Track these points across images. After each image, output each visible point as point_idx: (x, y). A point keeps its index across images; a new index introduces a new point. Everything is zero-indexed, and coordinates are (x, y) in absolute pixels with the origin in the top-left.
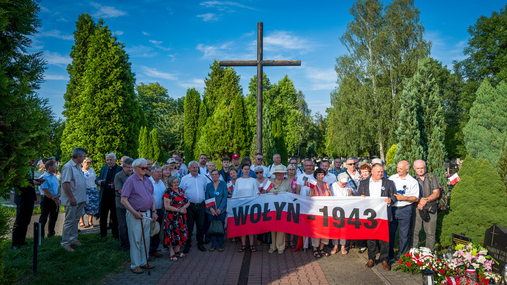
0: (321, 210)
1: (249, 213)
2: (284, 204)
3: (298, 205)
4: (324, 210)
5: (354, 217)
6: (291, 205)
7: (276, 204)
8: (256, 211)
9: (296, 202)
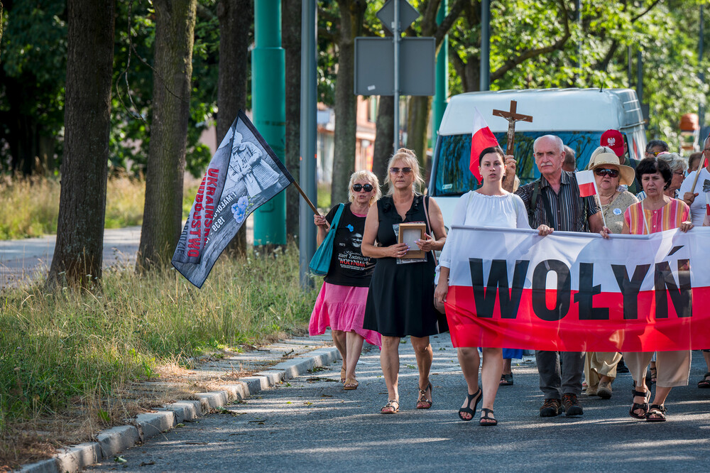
1: (528, 285)
2: (642, 271)
3: (683, 263)
6: (662, 268)
7: (619, 271)
8: (552, 281)
9: (679, 255)
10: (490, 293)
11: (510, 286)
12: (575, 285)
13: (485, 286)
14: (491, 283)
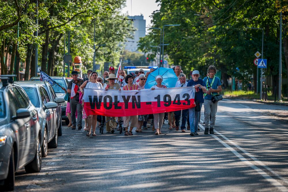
0: (155, 98)
1: (103, 101)
2: (129, 97)
3: (139, 97)
4: (158, 97)
5: (177, 100)
6: (134, 97)
7: (124, 97)
8: (108, 100)
9: (138, 95)
10: (94, 104)
11: (98, 102)
12: (113, 101)
13: (93, 102)
14: (94, 101)
